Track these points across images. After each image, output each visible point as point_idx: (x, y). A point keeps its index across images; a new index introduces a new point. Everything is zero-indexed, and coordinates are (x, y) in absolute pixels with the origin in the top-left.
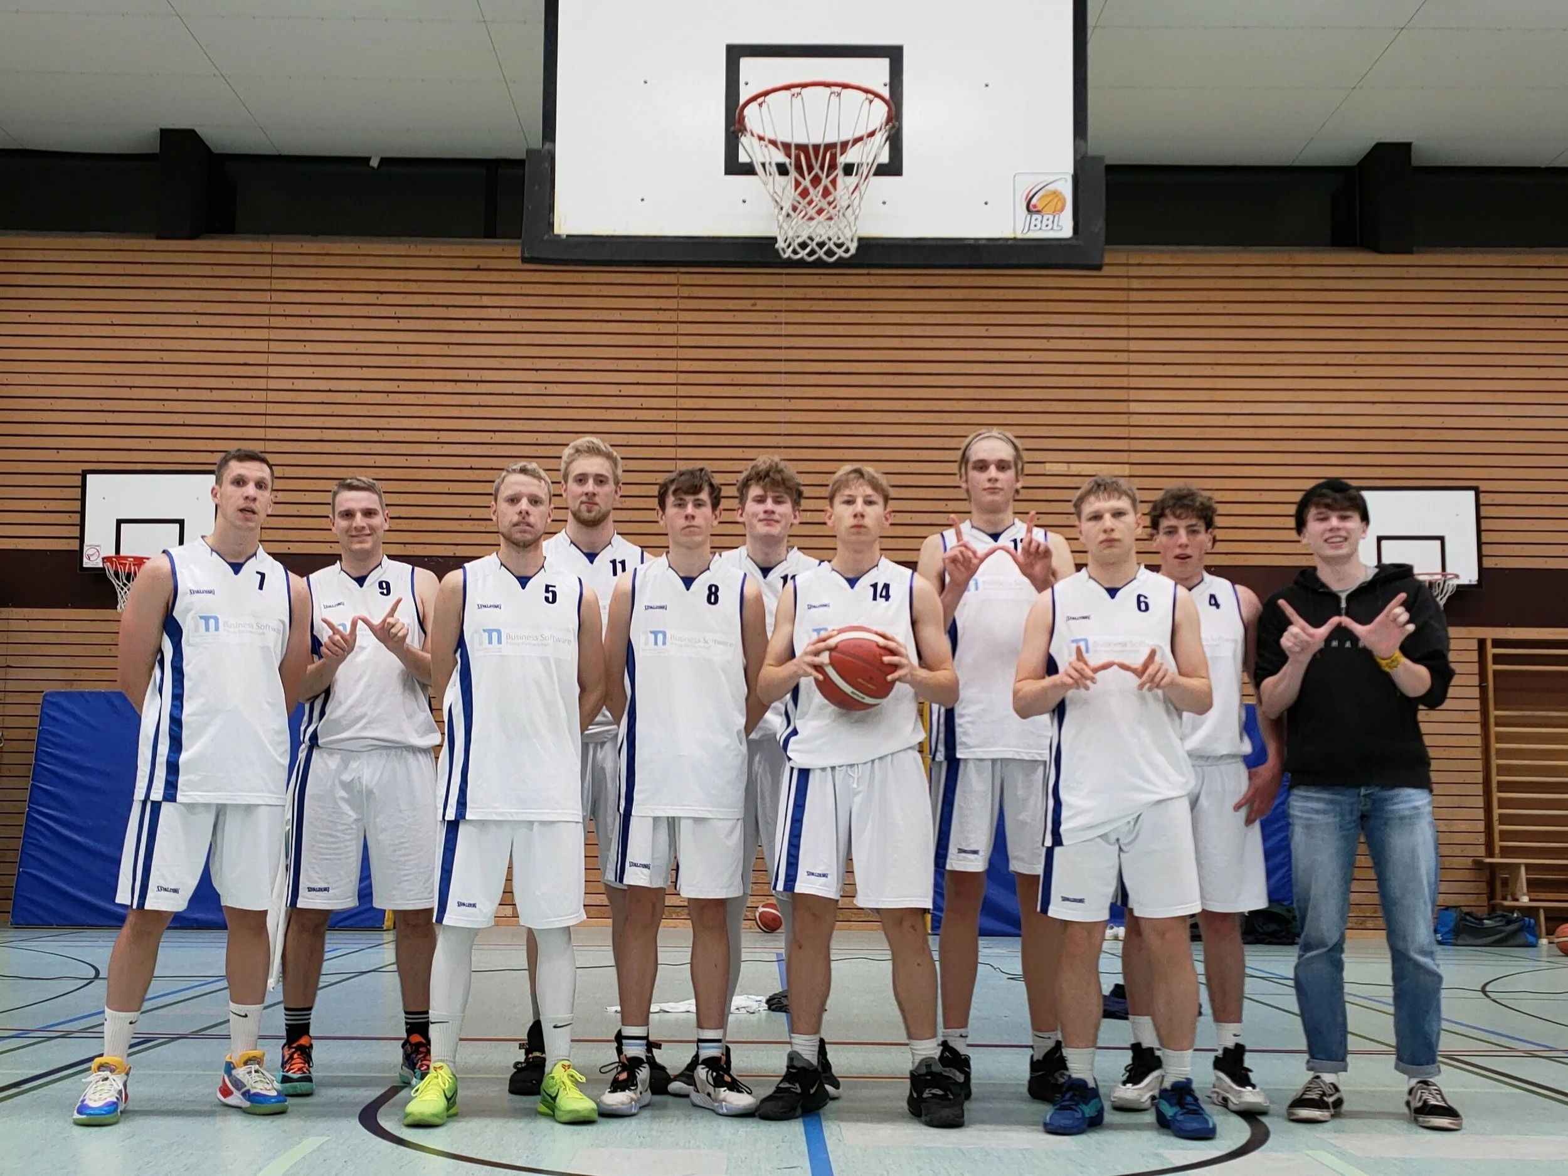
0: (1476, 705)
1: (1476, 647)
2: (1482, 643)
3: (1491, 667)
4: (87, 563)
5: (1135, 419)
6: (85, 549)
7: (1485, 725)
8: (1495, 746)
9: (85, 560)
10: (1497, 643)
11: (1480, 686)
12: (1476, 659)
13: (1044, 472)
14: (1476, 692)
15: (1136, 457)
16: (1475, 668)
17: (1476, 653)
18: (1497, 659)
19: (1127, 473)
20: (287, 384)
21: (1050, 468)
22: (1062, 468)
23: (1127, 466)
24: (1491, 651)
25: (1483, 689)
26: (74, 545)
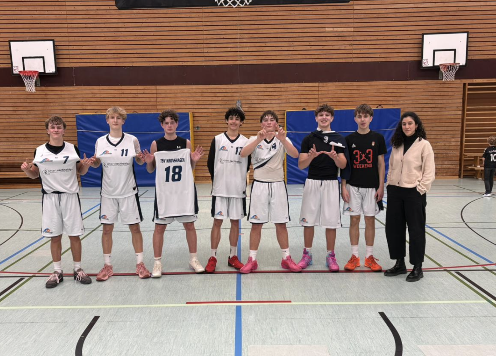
0: (461, 105)
1: (462, 86)
2: (465, 84)
3: (467, 92)
4: (14, 72)
5: (355, 12)
6: (13, 67)
7: (463, 111)
8: (466, 118)
9: (14, 71)
10: (469, 84)
11: (463, 99)
12: (462, 90)
13: (325, 31)
14: (461, 101)
15: (356, 25)
16: (462, 93)
17: (462, 88)
18: (469, 90)
19: (352, 31)
20: (72, 8)
21: (327, 30)
22: (331, 29)
23: (353, 28)
24: (467, 87)
25: (464, 100)
26: (10, 66)
